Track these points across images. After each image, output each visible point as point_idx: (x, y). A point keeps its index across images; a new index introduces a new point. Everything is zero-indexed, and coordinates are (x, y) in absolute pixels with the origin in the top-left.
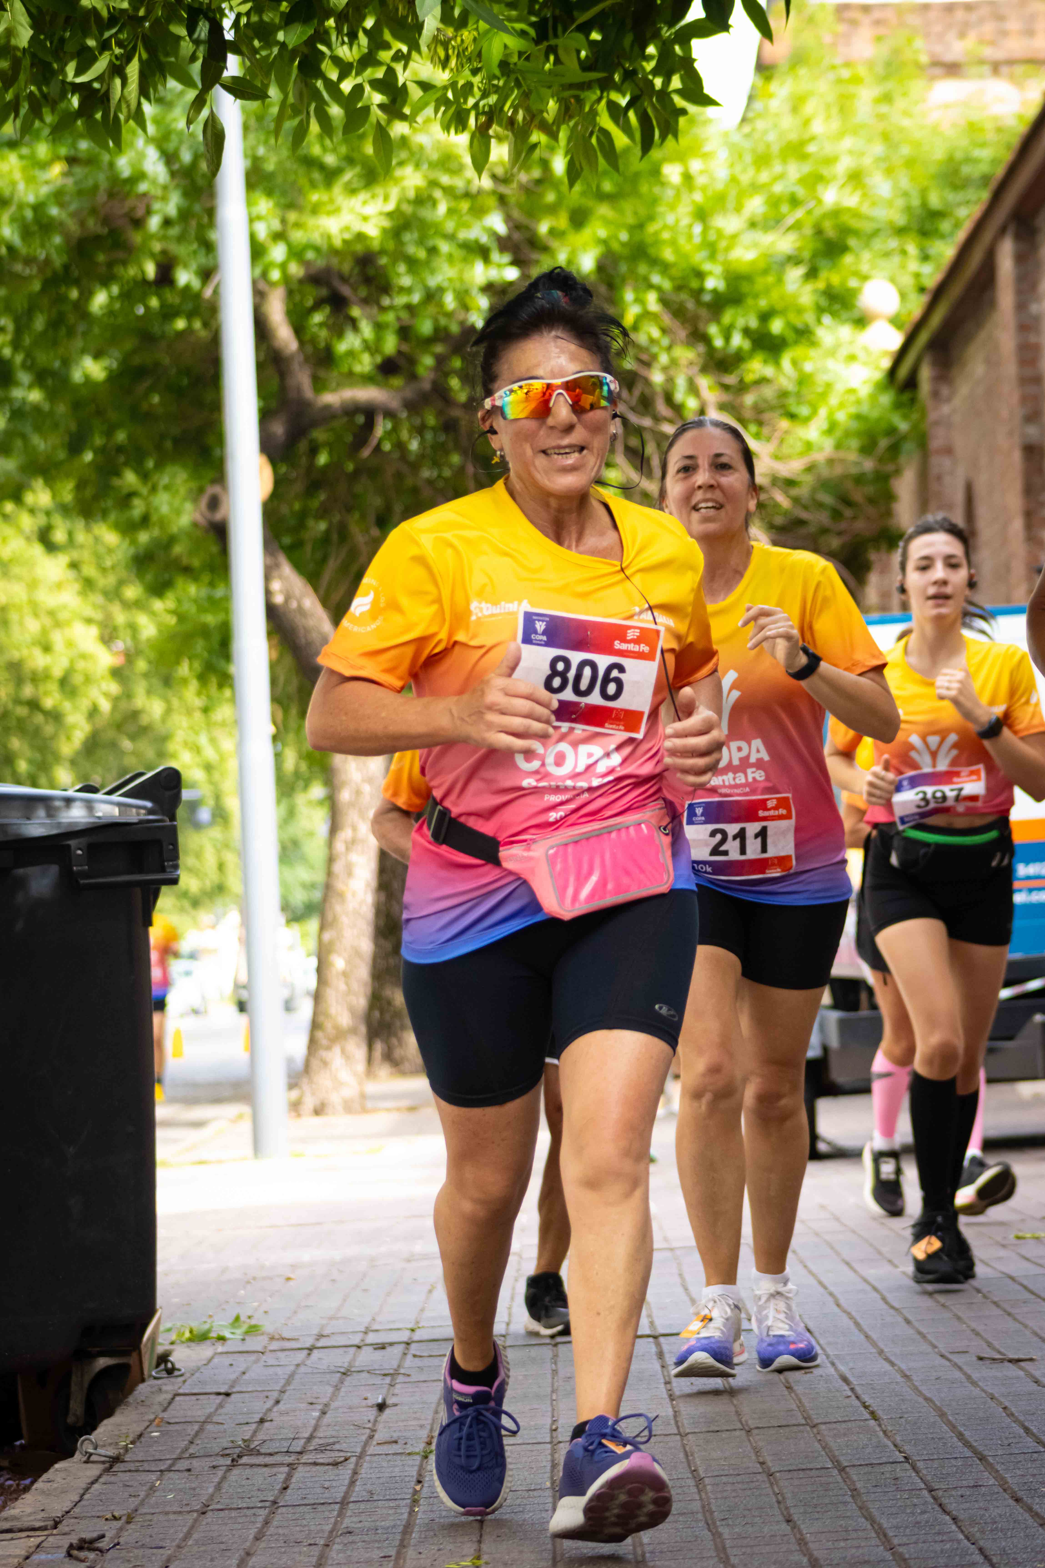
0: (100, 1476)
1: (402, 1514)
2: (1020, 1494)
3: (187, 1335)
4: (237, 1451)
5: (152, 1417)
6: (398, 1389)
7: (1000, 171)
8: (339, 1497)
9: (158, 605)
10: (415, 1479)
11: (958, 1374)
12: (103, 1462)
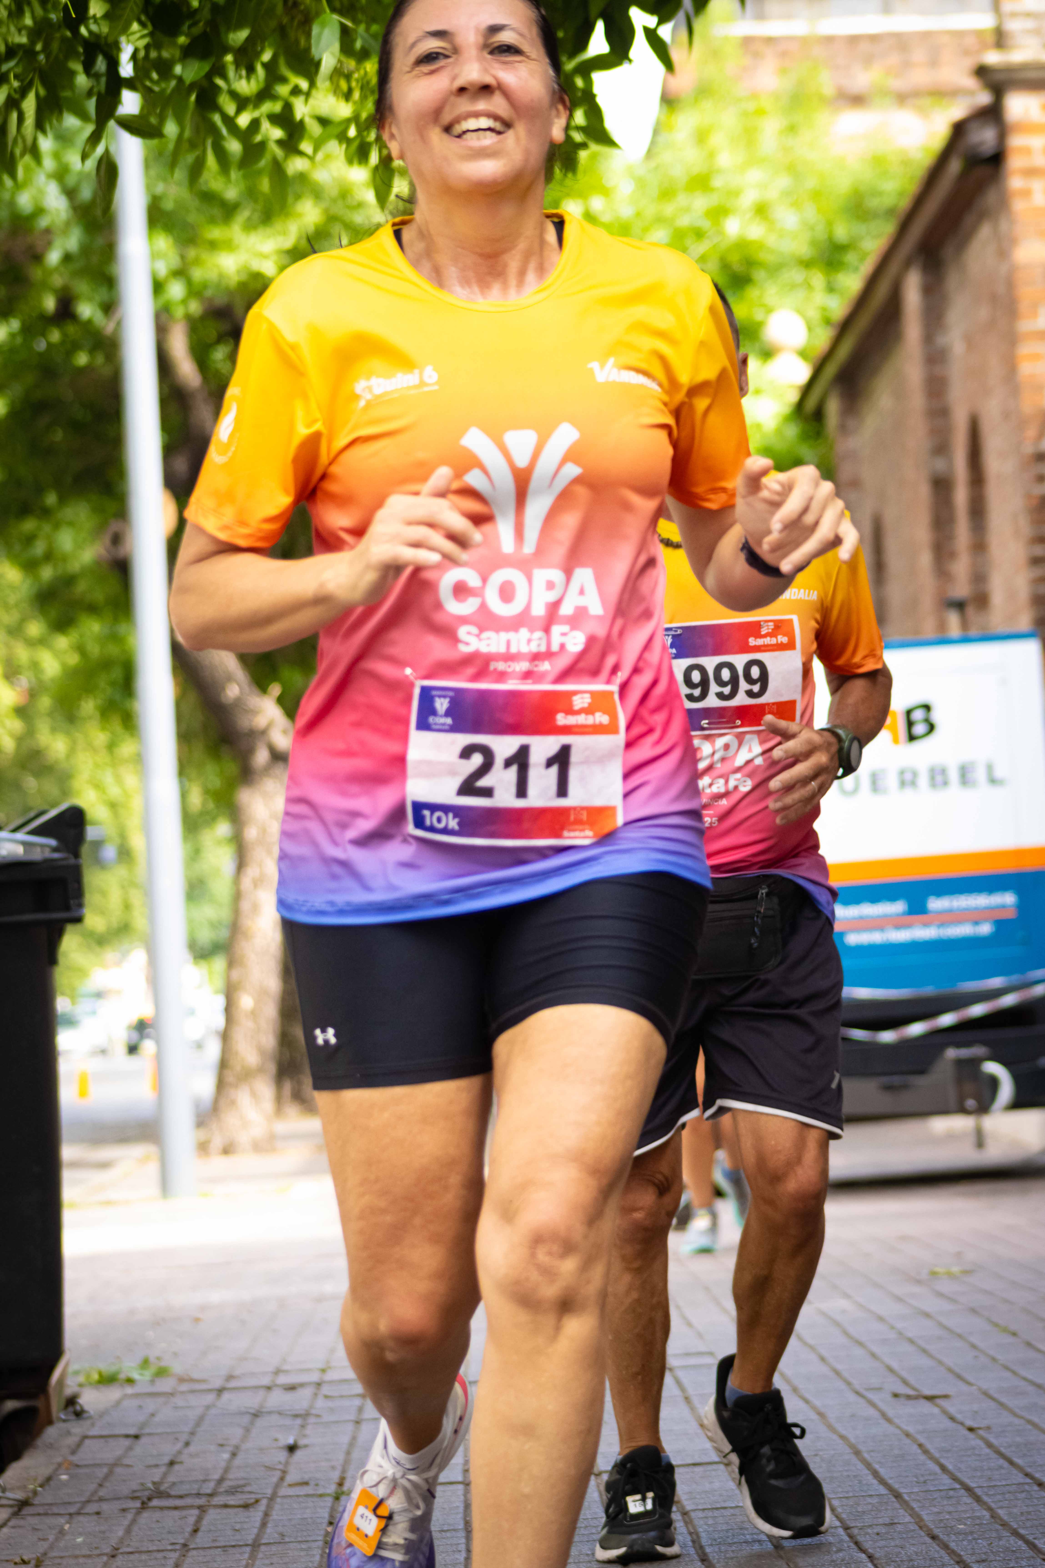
0: (8, 1520)
1: (314, 1555)
2: (936, 1531)
3: (96, 1377)
4: (147, 1493)
5: (59, 1459)
6: (308, 1431)
7: (905, 204)
8: (250, 1539)
9: (62, 642)
10: (326, 1521)
11: (871, 1412)
12: (11, 1506)
